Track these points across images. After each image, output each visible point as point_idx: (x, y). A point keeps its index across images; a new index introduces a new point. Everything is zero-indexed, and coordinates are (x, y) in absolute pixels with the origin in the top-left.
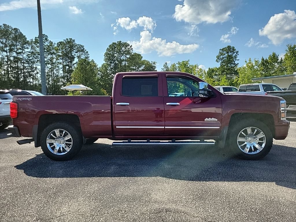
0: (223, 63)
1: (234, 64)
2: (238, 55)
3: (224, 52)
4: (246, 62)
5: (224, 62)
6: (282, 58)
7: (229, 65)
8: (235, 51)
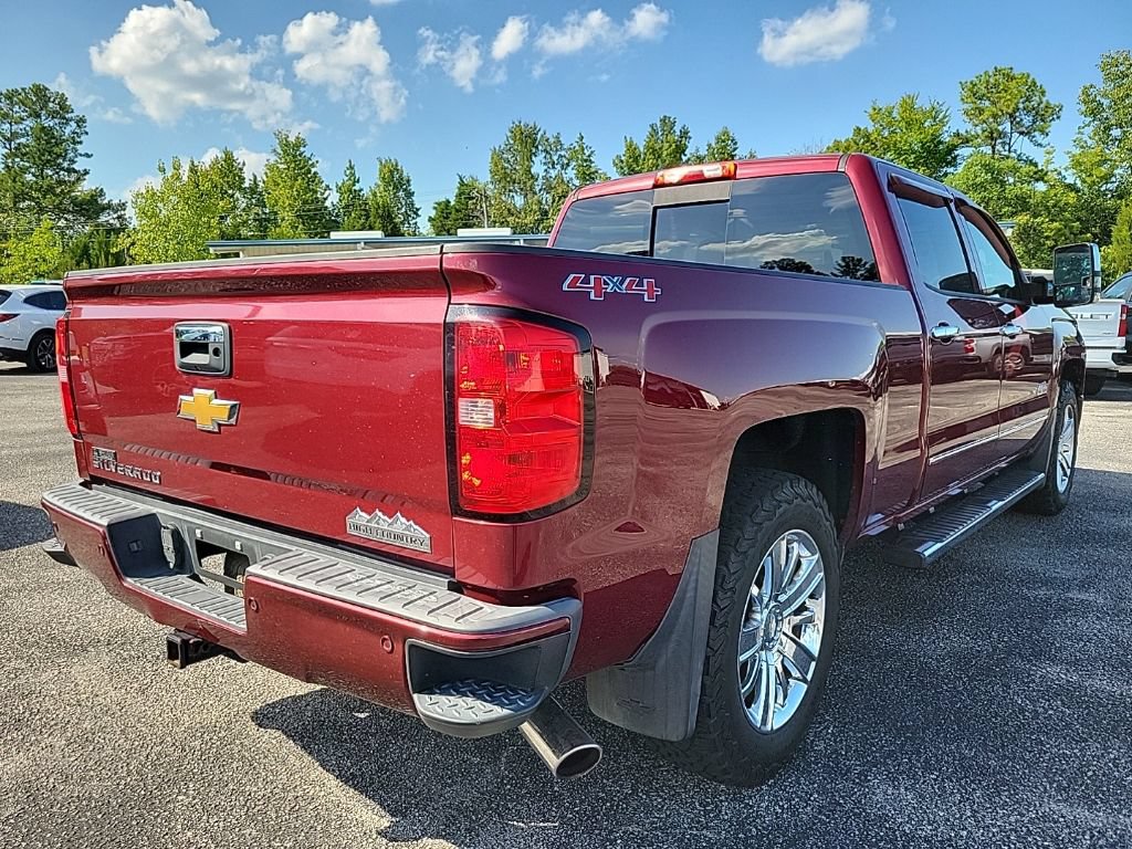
0: (17, 160)
1: (70, 171)
2: (87, 133)
3: (16, 108)
4: (163, 170)
5: (24, 155)
6: (255, 177)
7: (50, 173)
8: (68, 112)
